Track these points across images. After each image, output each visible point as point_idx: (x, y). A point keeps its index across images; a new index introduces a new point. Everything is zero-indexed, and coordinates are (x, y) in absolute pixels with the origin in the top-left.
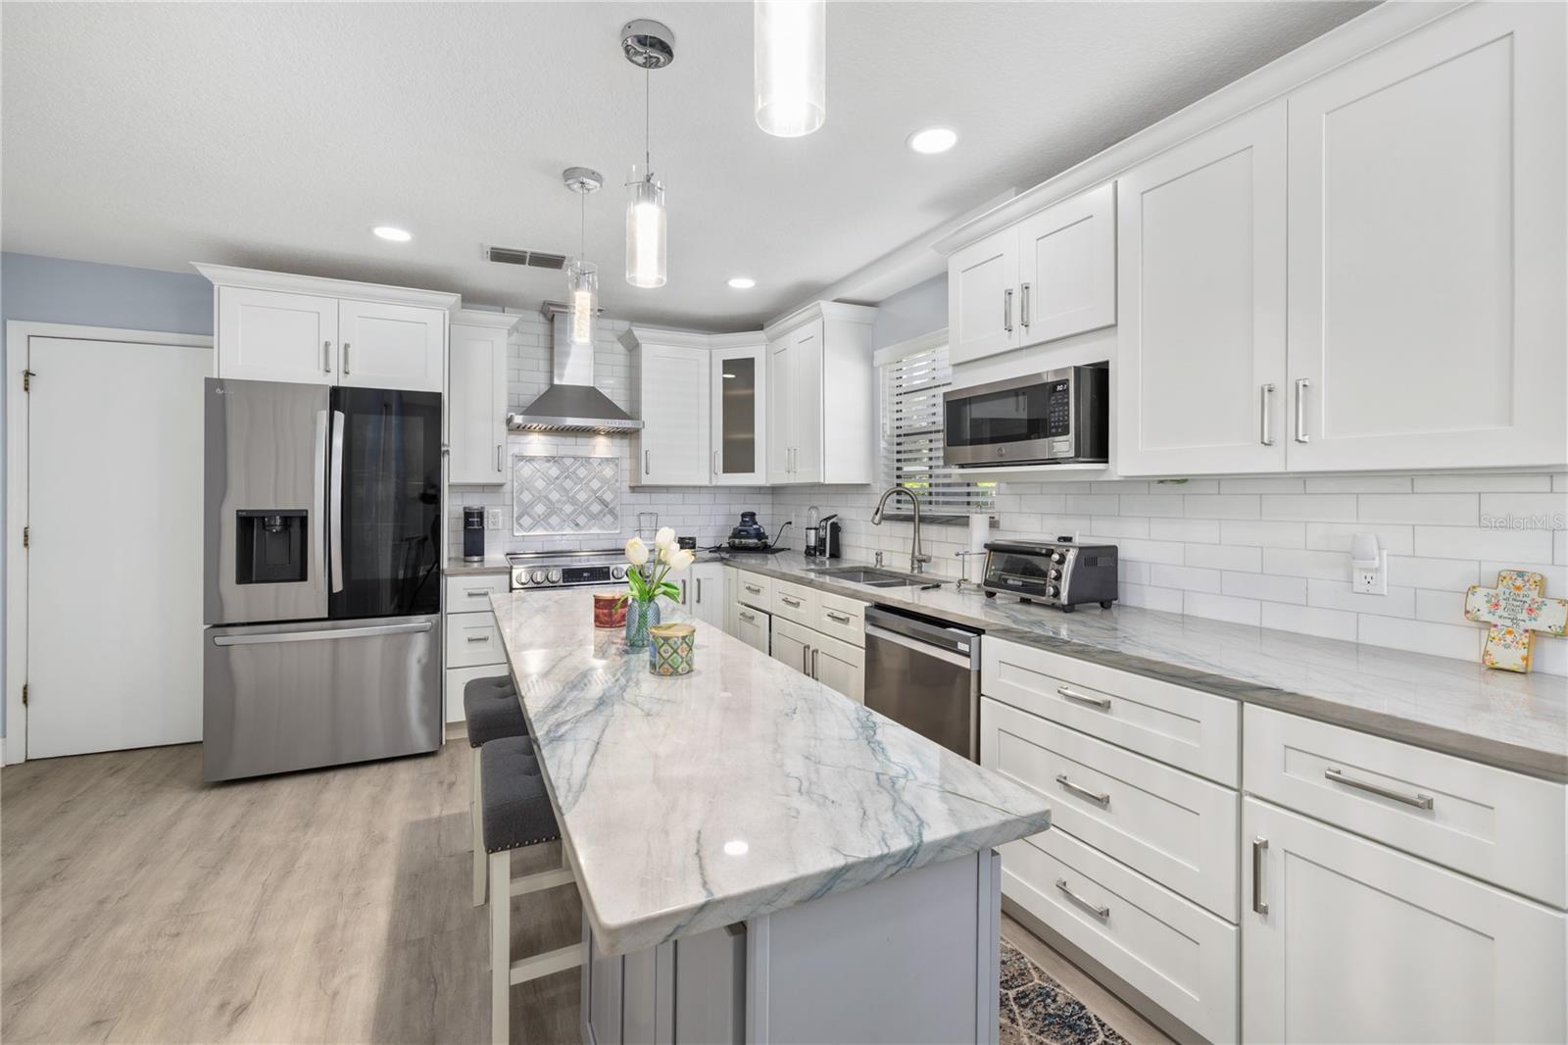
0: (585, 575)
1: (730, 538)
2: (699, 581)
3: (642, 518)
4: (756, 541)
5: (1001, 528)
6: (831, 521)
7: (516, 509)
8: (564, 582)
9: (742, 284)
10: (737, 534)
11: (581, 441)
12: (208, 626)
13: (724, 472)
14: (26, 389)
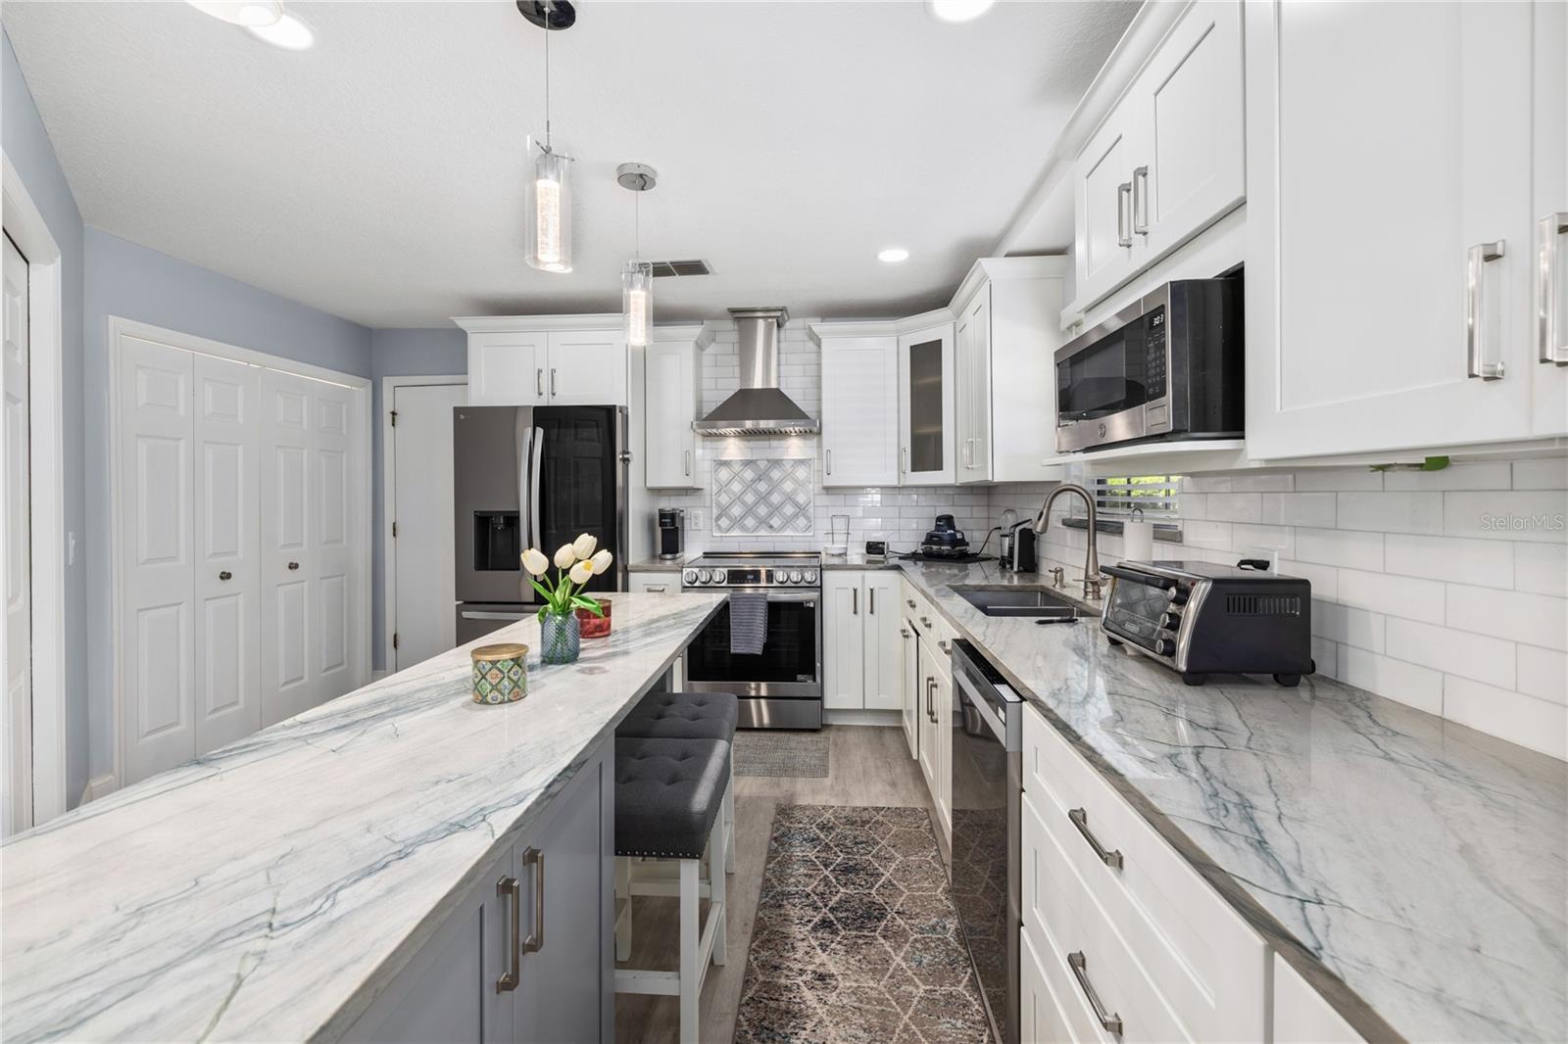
0: (749, 577)
1: (923, 544)
2: (872, 590)
3: (835, 520)
4: (948, 548)
5: (1185, 544)
6: (1021, 527)
7: (714, 510)
8: (728, 583)
9: (894, 256)
10: (930, 539)
11: (775, 443)
13: (912, 471)
14: (393, 425)
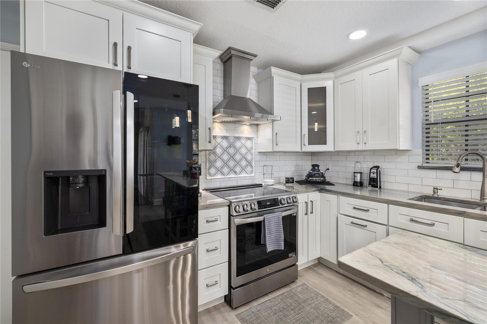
12: (15, 277)
